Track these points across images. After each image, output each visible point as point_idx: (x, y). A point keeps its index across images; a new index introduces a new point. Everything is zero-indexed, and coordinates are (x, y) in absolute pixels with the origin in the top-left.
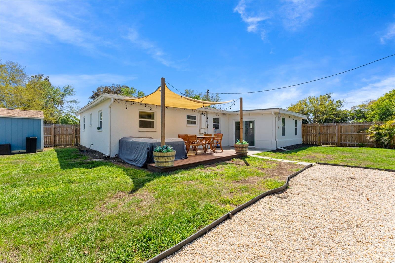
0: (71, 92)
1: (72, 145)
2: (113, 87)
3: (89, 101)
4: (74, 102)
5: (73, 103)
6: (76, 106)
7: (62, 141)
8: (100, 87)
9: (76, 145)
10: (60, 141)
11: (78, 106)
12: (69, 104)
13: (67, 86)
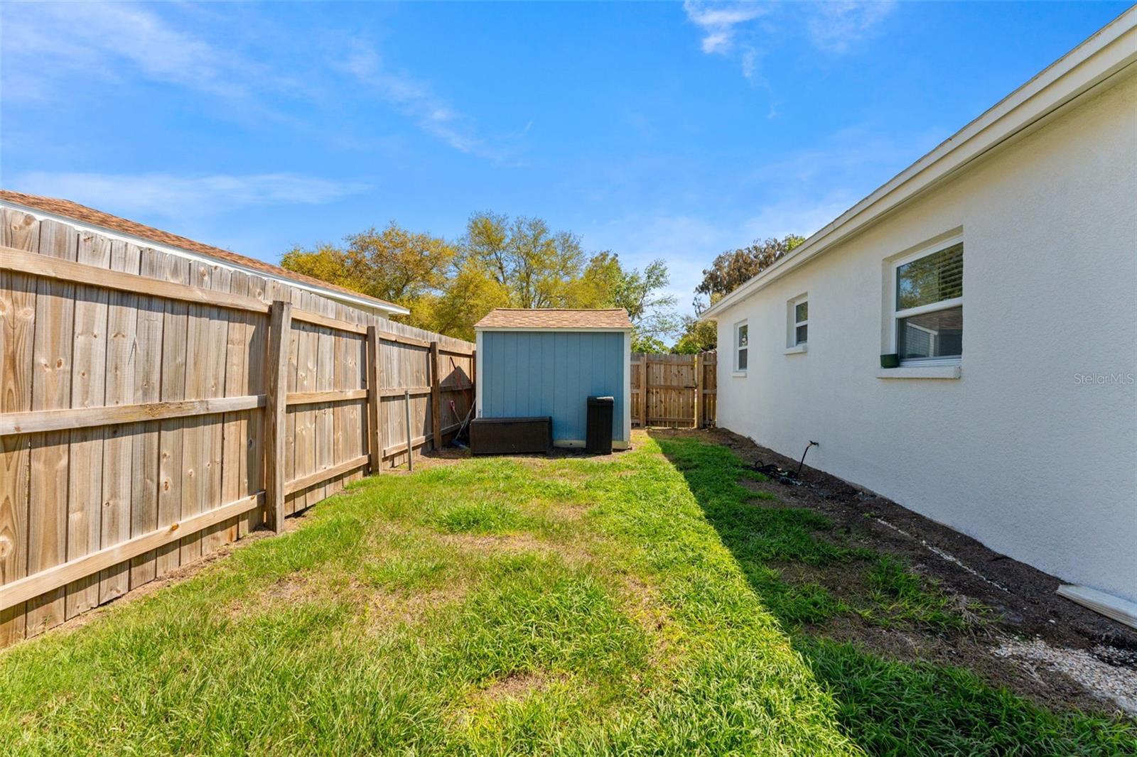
0: (662, 279)
1: (693, 423)
2: (755, 248)
3: (696, 299)
4: (666, 302)
5: (664, 305)
6: (671, 312)
7: (666, 409)
8: (722, 255)
9: (705, 426)
10: (660, 411)
11: (673, 311)
12: (656, 308)
13: (654, 264)
